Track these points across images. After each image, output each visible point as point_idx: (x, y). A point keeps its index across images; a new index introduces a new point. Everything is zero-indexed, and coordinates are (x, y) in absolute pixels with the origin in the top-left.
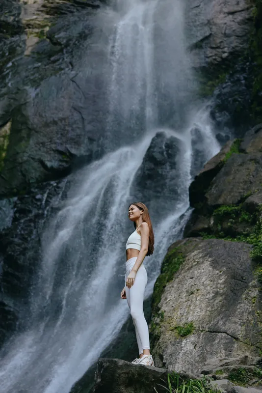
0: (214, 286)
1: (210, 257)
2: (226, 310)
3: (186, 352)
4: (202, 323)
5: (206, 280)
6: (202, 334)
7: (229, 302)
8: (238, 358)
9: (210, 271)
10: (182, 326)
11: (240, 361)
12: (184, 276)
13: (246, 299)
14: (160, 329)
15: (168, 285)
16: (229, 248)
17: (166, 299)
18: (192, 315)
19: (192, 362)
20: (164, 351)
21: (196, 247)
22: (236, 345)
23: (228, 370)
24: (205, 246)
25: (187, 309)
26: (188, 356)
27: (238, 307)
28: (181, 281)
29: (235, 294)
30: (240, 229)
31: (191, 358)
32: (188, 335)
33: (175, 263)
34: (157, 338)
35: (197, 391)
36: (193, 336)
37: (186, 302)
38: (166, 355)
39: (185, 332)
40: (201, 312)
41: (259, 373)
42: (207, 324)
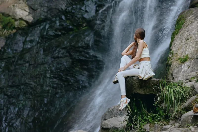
3: (184, 71)
4: (193, 55)
5: (196, 31)
6: (193, 60)
9: (197, 26)
10: (183, 57)
12: (184, 31)
14: (171, 60)
15: (176, 36)
17: (175, 44)
18: (188, 51)
20: (173, 71)
21: (191, 14)
23: (197, 77)
24: (196, 12)
25: (185, 48)
26: (185, 73)
28: (182, 34)
31: (186, 74)
32: (185, 62)
33: (180, 24)
34: (170, 65)
35: (174, 88)
36: (188, 62)
37: (185, 44)
38: (174, 74)
39: (184, 61)
40: (192, 49)
42: (196, 55)
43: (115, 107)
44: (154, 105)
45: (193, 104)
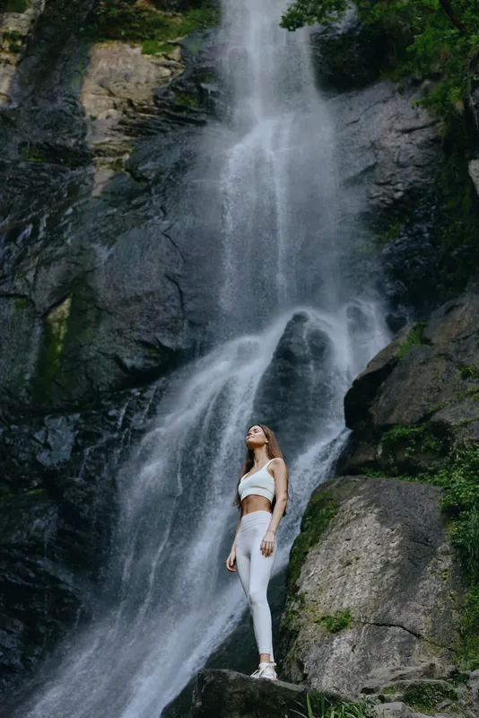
0: (382, 553)
1: (376, 506)
2: (402, 591)
3: (338, 658)
4: (364, 612)
5: (370, 543)
6: (364, 628)
7: (406, 577)
8: (420, 668)
9: (376, 529)
10: (333, 615)
11: (422, 673)
12: (337, 537)
13: (433, 572)
14: (298, 620)
15: (312, 551)
16: (406, 493)
17: (308, 572)
18: (349, 598)
19: (349, 672)
20: (304, 655)
21: (355, 491)
22: (417, 647)
23: (402, 686)
24: (369, 490)
25: (341, 588)
26: (342, 664)
27: (421, 584)
28: (331, 545)
29: (416, 564)
30: (423, 463)
31: (346, 667)
32: (342, 631)
33: (322, 516)
34: (294, 634)
36: (350, 630)
37: (339, 577)
38: (308, 662)
39: (338, 625)
40: (362, 594)
41: (452, 691)
42: (373, 612)
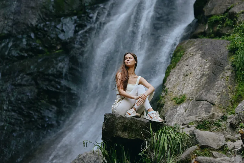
0: (202, 70)
1: (201, 50)
2: (208, 86)
3: (179, 114)
4: (192, 95)
5: (197, 66)
6: (191, 102)
7: (210, 80)
8: (208, 115)
9: (200, 60)
10: (179, 97)
11: (209, 117)
12: (183, 65)
13: (222, 78)
14: (164, 100)
15: (172, 71)
16: (214, 44)
17: (170, 80)
18: (186, 90)
19: (183, 120)
20: (165, 114)
21: (193, 45)
22: (213, 109)
23: (197, 122)
24: (199, 44)
25: (183, 86)
26: (180, 117)
27: (216, 83)
28: (180, 68)
29: (215, 75)
30: (224, 32)
31: (182, 118)
32: (182, 103)
33: (178, 56)
34: (162, 106)
35: (169, 133)
36: (185, 103)
37: (182, 81)
38: (166, 117)
39: (180, 101)
40: (191, 88)
41: (218, 123)
42: (195, 95)
43: (87, 154)
44: (140, 154)
45: (192, 157)
